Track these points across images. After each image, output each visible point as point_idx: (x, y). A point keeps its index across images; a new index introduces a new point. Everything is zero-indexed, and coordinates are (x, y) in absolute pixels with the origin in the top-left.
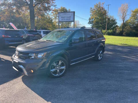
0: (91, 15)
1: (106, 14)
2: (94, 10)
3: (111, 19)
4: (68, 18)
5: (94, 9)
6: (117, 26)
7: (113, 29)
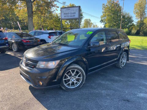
0: (103, 12)
1: (121, 10)
2: (106, 7)
3: (126, 17)
4: (73, 15)
5: (107, 5)
6: (133, 25)
7: (128, 28)
